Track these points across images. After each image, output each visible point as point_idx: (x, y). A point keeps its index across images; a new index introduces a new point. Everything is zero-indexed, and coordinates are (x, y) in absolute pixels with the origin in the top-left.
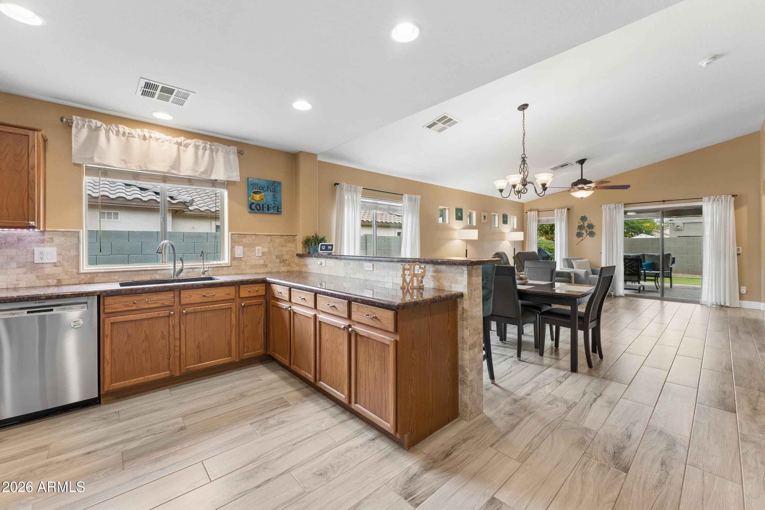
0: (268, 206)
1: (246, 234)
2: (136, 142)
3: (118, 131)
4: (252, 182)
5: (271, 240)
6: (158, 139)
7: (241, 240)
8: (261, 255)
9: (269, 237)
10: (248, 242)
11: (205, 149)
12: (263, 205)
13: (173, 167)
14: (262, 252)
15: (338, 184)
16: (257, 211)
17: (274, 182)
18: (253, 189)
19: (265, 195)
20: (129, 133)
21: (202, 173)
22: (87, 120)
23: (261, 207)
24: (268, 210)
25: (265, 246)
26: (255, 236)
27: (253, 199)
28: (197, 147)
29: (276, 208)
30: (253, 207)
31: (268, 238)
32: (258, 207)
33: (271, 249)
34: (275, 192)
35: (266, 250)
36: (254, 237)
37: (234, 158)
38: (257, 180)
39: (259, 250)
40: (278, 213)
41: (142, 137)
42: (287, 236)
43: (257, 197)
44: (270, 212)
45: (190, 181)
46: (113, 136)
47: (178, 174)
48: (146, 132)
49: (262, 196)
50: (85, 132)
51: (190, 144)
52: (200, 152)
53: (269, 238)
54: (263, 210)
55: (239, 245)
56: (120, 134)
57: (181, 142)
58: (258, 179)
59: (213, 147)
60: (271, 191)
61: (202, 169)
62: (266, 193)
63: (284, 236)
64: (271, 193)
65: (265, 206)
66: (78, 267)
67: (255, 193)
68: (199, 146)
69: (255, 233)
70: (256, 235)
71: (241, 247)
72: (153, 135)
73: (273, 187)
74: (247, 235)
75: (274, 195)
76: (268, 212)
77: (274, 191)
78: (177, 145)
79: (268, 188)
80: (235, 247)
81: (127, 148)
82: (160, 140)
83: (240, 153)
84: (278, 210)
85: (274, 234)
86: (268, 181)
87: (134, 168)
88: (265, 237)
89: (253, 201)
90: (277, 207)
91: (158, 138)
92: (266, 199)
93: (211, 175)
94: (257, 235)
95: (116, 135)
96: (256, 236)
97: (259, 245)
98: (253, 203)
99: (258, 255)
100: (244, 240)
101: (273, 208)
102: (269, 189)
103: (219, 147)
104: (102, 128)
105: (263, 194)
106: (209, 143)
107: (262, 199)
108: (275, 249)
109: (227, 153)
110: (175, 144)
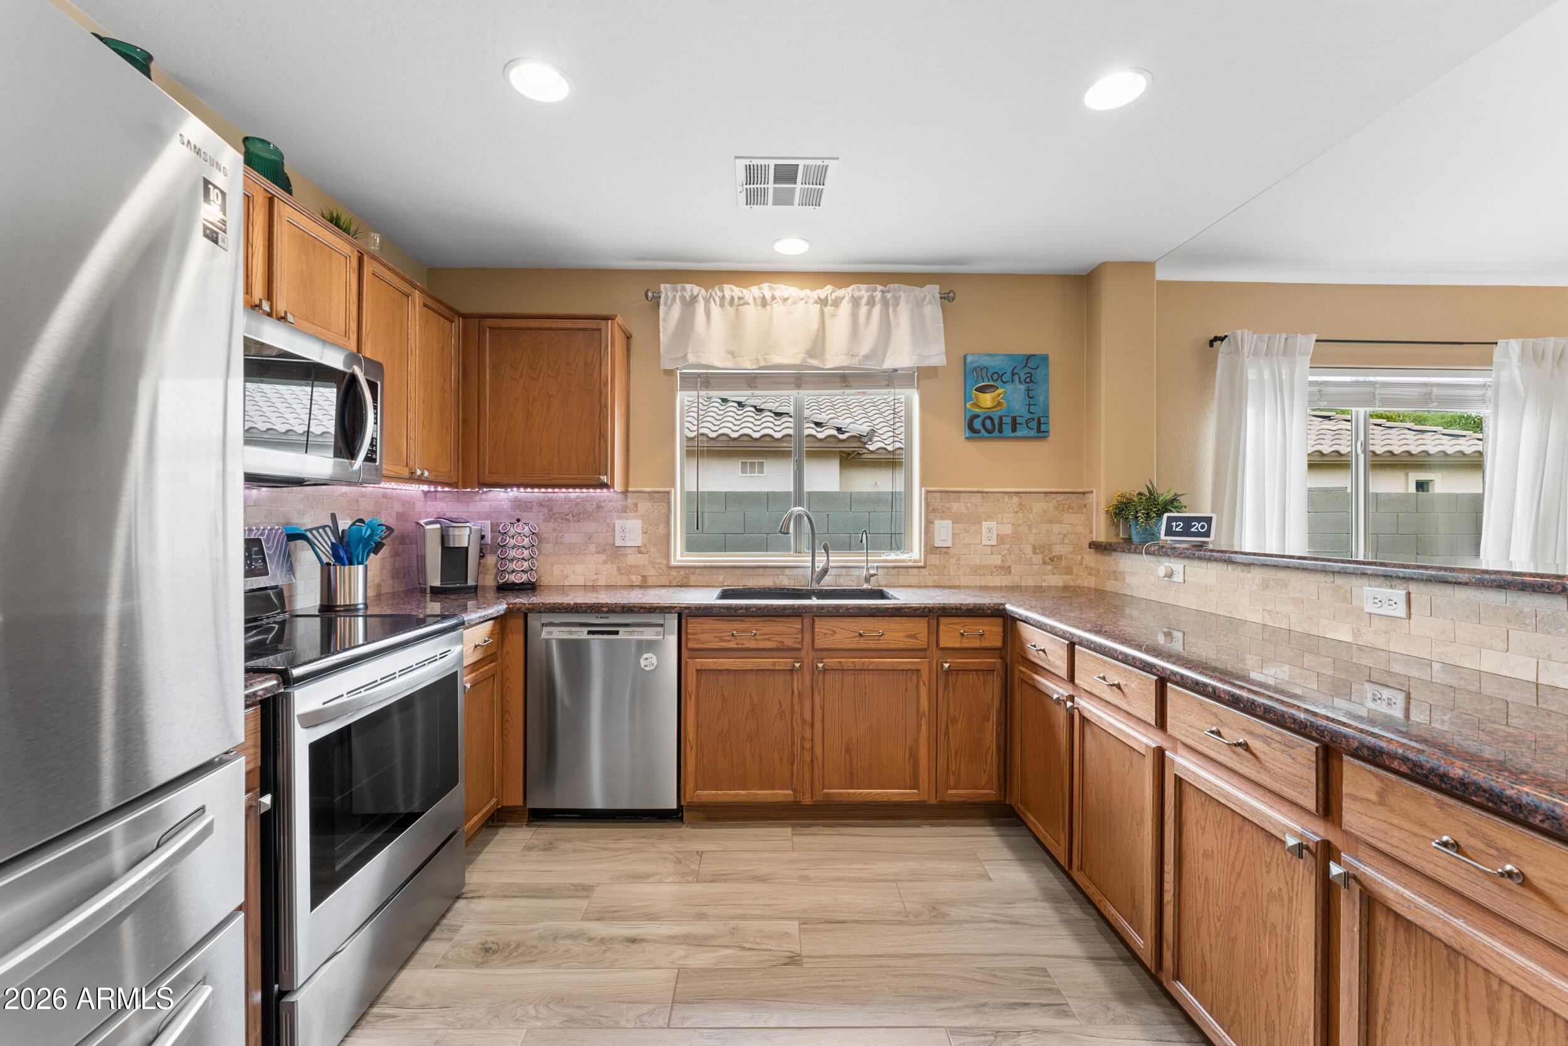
0: (1014, 419)
1: (960, 492)
2: (751, 312)
3: (723, 298)
4: (975, 365)
5: (1020, 505)
6: (786, 300)
7: (948, 504)
8: (994, 542)
9: (1015, 497)
10: (964, 511)
11: (871, 303)
12: (1001, 418)
13: (811, 354)
14: (998, 535)
15: (1222, 339)
16: (986, 435)
17: (1030, 357)
18: (976, 382)
19: (1005, 392)
20: (739, 298)
21: (867, 357)
22: (679, 286)
23: (996, 423)
24: (1014, 430)
25: (1005, 520)
26: (980, 495)
27: (976, 405)
28: (856, 302)
29: (1034, 424)
30: (977, 424)
31: (1014, 501)
32: (988, 423)
33: (1021, 528)
34: (1031, 381)
35: (1007, 530)
36: (977, 498)
37: (933, 312)
38: (987, 358)
39: (990, 531)
40: (1039, 435)
41: (759, 301)
42: (1063, 495)
43: (987, 399)
44: (1019, 433)
45: (844, 379)
46: (715, 309)
47: (822, 366)
48: (766, 289)
49: (999, 395)
50: (676, 310)
51: (843, 298)
52: (863, 310)
53: (1015, 499)
54: (1001, 431)
55: (942, 518)
56: (727, 303)
57: (827, 297)
58: (990, 355)
59: (889, 295)
60: (1020, 382)
61: (865, 349)
62: (1009, 387)
63: (1054, 496)
64: (1023, 387)
65: (1005, 420)
66: (668, 556)
67: (982, 390)
68: (860, 298)
69: (981, 489)
70: (982, 492)
71: (948, 523)
72: (777, 294)
73: (1027, 370)
74: (962, 495)
75: (1028, 390)
76: (1013, 435)
77: (1028, 380)
78: (818, 306)
79: (1013, 374)
80: (935, 522)
81: (736, 327)
82: (790, 301)
83: (947, 298)
84: (1039, 429)
85: (1028, 490)
86: (1012, 357)
87: (747, 365)
88: (1006, 497)
89: (977, 410)
90: (1035, 422)
91: (785, 297)
92: (1008, 402)
93: (883, 361)
94: (986, 493)
95: (720, 306)
96: (983, 497)
97: (989, 517)
98: (977, 416)
99: (988, 543)
100: (955, 506)
101: (1027, 424)
102: (1016, 378)
103: (901, 293)
104: (700, 298)
105: (1000, 391)
106: (880, 287)
107: (999, 404)
108: (1030, 527)
109: (919, 304)
110: (816, 302)
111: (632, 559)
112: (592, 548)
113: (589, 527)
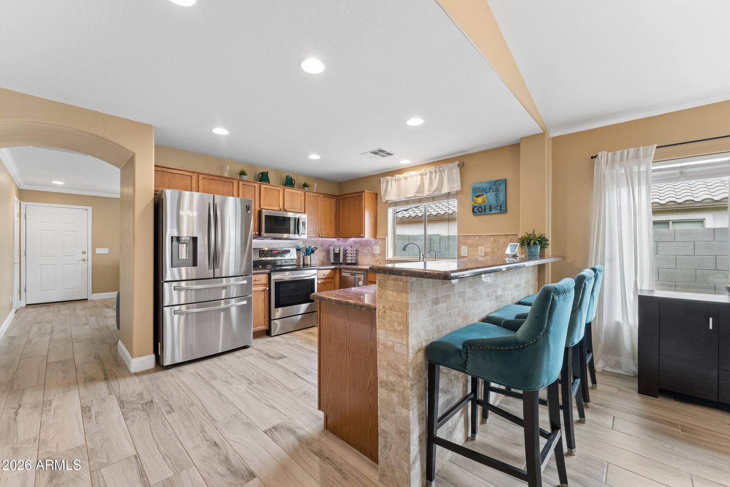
0: (490, 206)
1: (471, 236)
2: (403, 181)
3: (395, 179)
4: (475, 187)
5: (495, 241)
6: (411, 176)
7: (466, 241)
8: (483, 255)
9: (492, 237)
10: (472, 243)
11: (436, 172)
12: (485, 207)
13: (417, 192)
14: (485, 252)
15: (595, 157)
16: (479, 213)
17: (496, 181)
18: (475, 193)
19: (487, 196)
20: (399, 178)
21: (435, 191)
22: (384, 178)
23: (483, 208)
24: (490, 211)
25: (488, 246)
26: (478, 237)
27: (475, 203)
28: (431, 173)
29: (498, 208)
30: (476, 210)
31: (492, 239)
32: (480, 209)
33: (495, 249)
34: (497, 191)
35: (489, 250)
36: (477, 238)
37: (456, 171)
38: (480, 184)
39: (482, 250)
40: (502, 212)
41: (405, 178)
42: (513, 236)
43: (480, 200)
44: (493, 212)
45: (433, 198)
46: (394, 183)
47: (423, 195)
48: (405, 174)
49: (484, 198)
50: (385, 184)
51: (427, 172)
52: (434, 175)
53: (492, 238)
54: (485, 211)
55: (464, 246)
56: (396, 180)
57: (422, 173)
58: (480, 183)
59: (441, 168)
60: (493, 191)
61: (434, 188)
62: (488, 194)
63: (509, 236)
64: (494, 193)
65: (486, 207)
66: (385, 257)
67: (477, 197)
68: (432, 171)
69: (478, 234)
70: (479, 236)
71: (466, 247)
72: (409, 175)
73: (496, 186)
74: (471, 237)
75: (496, 194)
76: (490, 213)
77: (496, 190)
78: (420, 176)
79: (490, 189)
80: (462, 247)
81: (399, 187)
82: (412, 176)
83: (462, 166)
84: (502, 209)
85: (497, 234)
86: (489, 182)
87: (403, 199)
88: (489, 237)
89: (476, 205)
90: (499, 206)
91: (411, 175)
92: (488, 200)
93: (441, 191)
94: (481, 236)
96: (479, 237)
97: (482, 245)
98: (476, 207)
99: (481, 255)
100: (469, 241)
101: (496, 208)
102: (491, 190)
103: (445, 167)
104: (390, 180)
105: (485, 196)
106: (438, 166)
107: (484, 201)
108: (498, 249)
109: (451, 169)
110: (419, 175)
111: (378, 258)
112: (369, 254)
113: (369, 248)
